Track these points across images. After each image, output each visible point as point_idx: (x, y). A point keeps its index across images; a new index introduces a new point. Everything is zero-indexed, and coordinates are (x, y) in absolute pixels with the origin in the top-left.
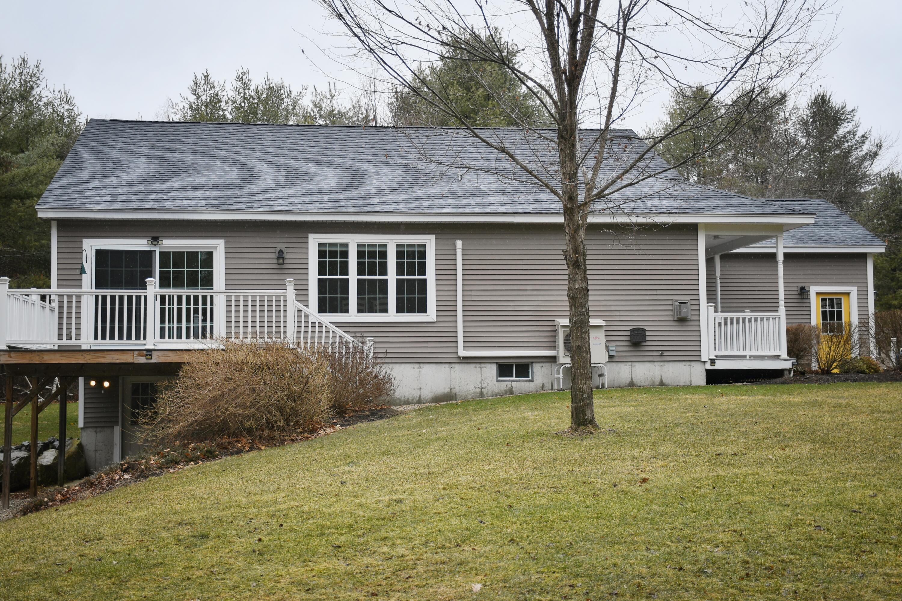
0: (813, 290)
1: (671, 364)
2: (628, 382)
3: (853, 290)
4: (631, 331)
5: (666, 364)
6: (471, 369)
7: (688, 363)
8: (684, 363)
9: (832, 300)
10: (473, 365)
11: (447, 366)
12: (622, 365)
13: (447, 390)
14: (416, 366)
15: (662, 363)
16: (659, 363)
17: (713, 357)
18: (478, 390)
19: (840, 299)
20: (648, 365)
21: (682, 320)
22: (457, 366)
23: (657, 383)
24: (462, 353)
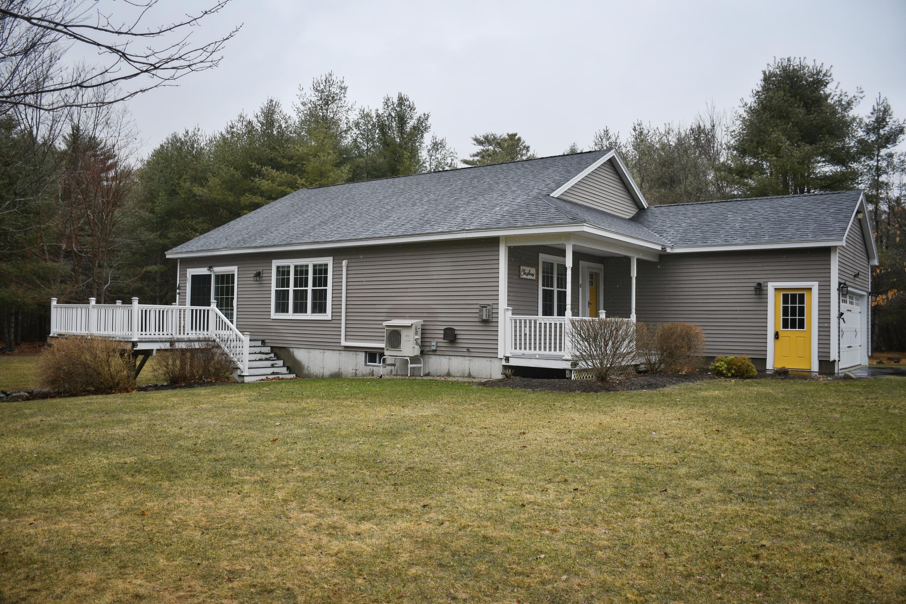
0: (771, 286)
1: (477, 359)
2: (446, 372)
3: (815, 285)
4: (445, 330)
5: (473, 358)
6: (350, 355)
7: (490, 359)
8: (487, 359)
9: (793, 296)
10: (352, 353)
11: (338, 352)
12: (443, 358)
13: (337, 370)
14: (322, 351)
15: (471, 358)
16: (468, 358)
17: (508, 355)
18: (354, 371)
19: (803, 295)
20: (460, 359)
21: (486, 322)
22: (343, 352)
23: (466, 375)
24: (344, 343)
